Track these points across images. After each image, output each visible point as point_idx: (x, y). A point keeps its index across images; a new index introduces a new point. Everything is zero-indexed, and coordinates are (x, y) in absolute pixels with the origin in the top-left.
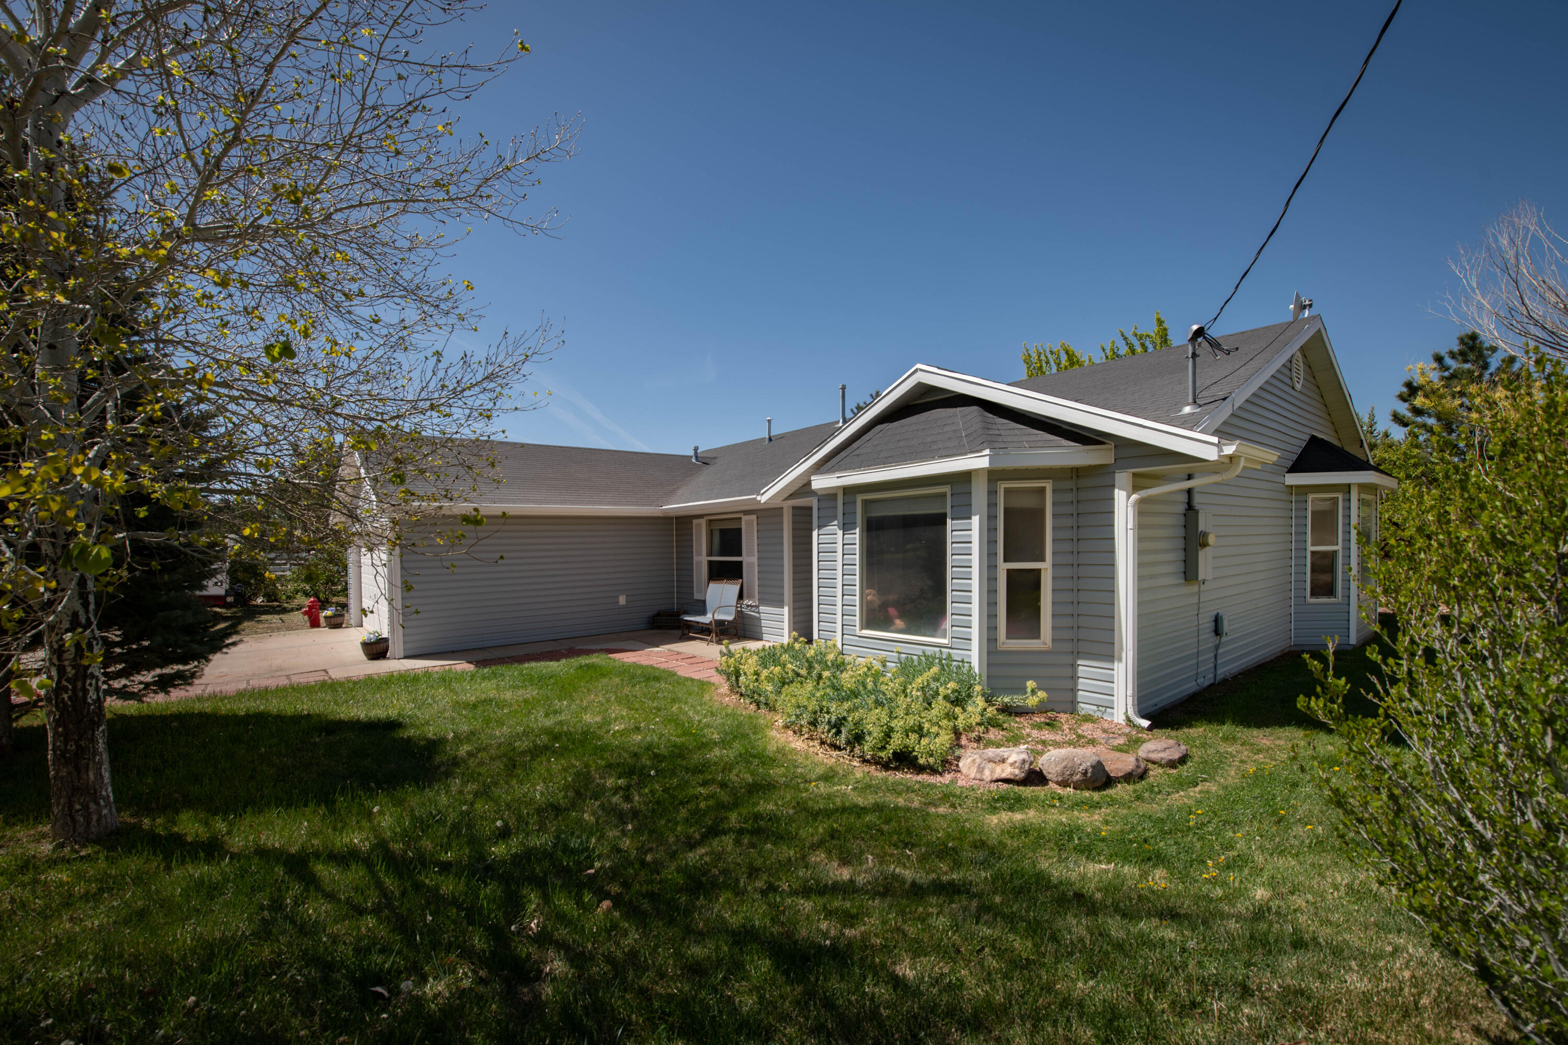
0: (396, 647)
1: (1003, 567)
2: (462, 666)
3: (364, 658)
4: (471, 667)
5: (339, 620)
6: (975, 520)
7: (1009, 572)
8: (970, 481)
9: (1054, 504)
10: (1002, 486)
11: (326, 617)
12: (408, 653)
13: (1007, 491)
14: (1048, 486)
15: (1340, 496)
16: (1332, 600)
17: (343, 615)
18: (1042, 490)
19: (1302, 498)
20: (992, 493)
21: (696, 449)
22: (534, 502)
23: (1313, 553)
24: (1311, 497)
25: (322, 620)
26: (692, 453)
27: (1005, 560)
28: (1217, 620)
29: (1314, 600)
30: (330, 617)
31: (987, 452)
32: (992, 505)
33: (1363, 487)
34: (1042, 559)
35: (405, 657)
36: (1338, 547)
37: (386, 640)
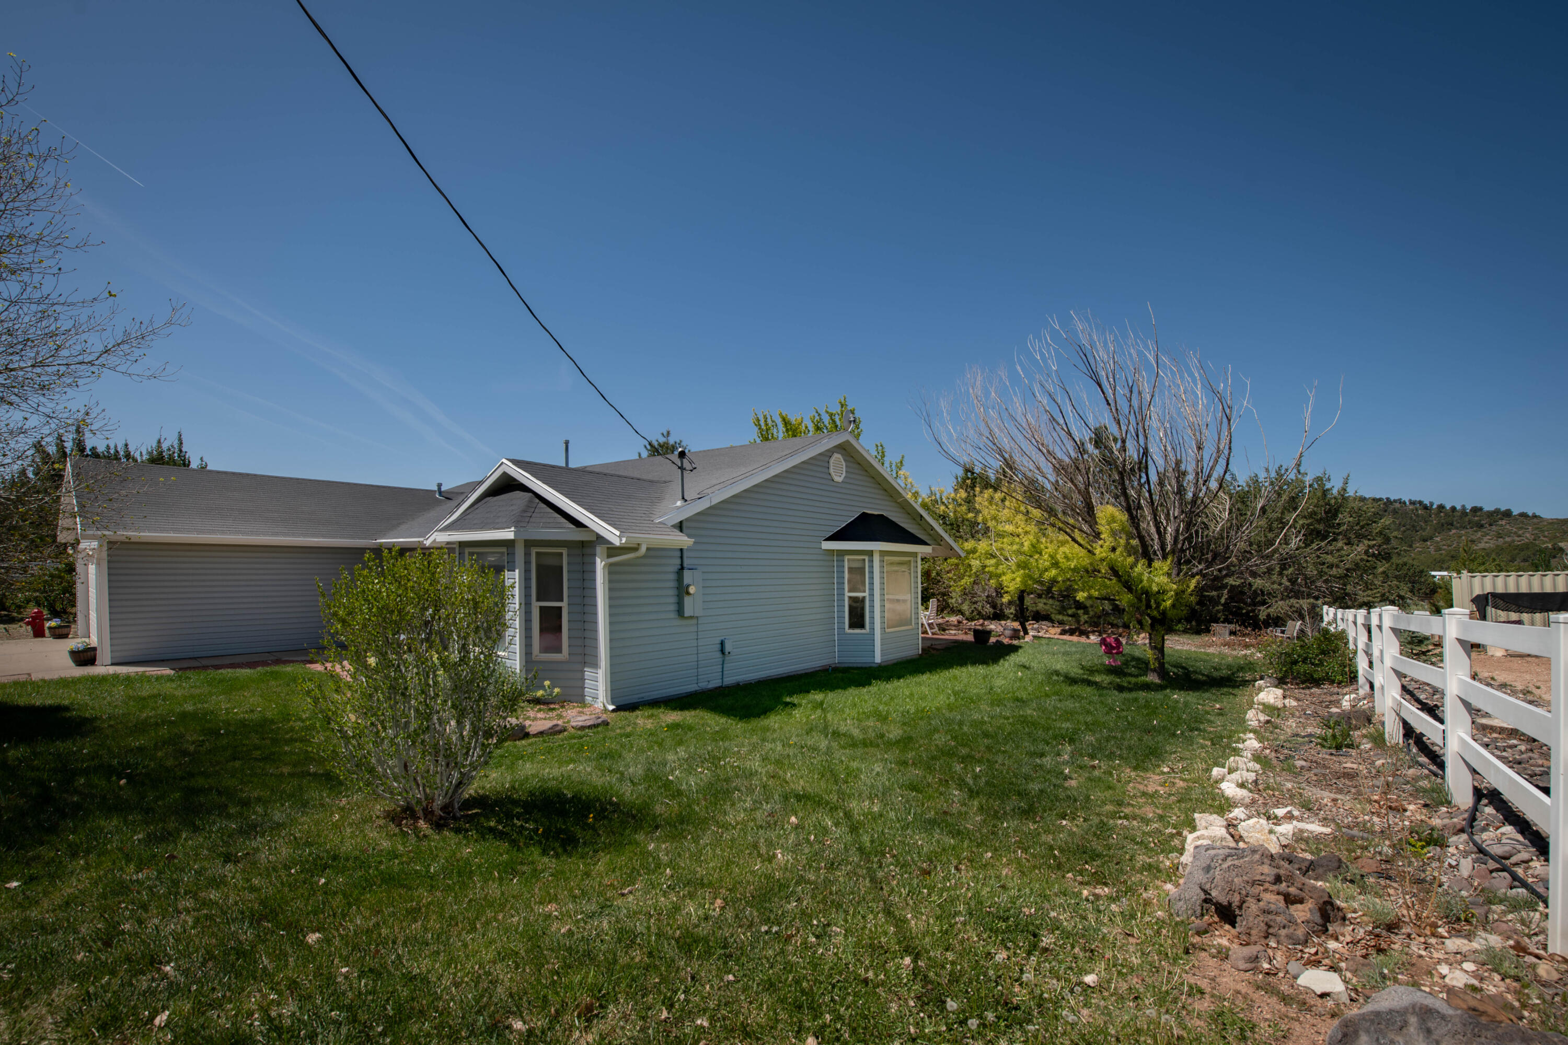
0: (104, 655)
1: (536, 606)
2: (167, 671)
3: (73, 664)
4: (173, 672)
5: (65, 631)
6: (517, 571)
7: (542, 609)
8: (514, 546)
9: (568, 563)
10: (534, 551)
11: (50, 628)
12: (115, 661)
13: (537, 553)
14: (564, 551)
15: (867, 558)
16: (863, 631)
17: (69, 627)
18: (561, 554)
19: (841, 558)
20: (527, 555)
21: (440, 485)
22: (244, 533)
23: (850, 598)
24: (846, 558)
25: (47, 632)
26: (436, 488)
27: (538, 600)
28: (722, 643)
29: (851, 631)
30: (55, 628)
31: (513, 529)
32: (527, 563)
33: (883, 553)
34: (562, 600)
35: (113, 664)
36: (866, 594)
37: (95, 649)
